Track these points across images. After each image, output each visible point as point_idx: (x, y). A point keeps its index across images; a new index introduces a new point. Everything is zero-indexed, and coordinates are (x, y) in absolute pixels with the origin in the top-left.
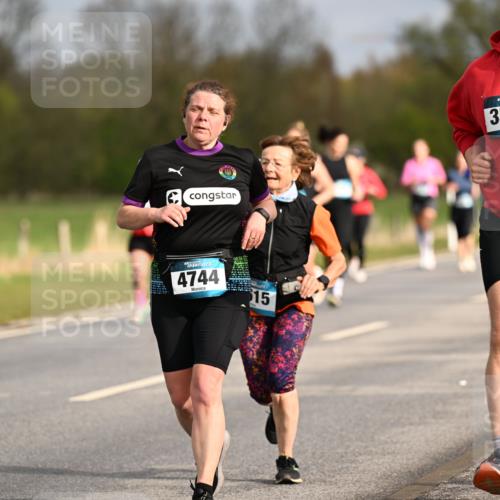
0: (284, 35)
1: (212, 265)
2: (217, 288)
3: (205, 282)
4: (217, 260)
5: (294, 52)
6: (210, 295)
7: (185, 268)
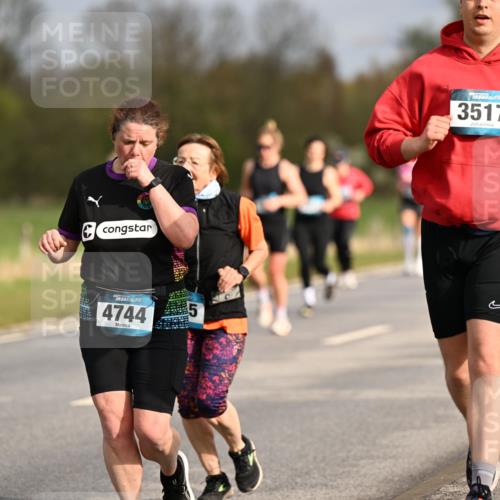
0: (286, 39)
5: (296, 57)
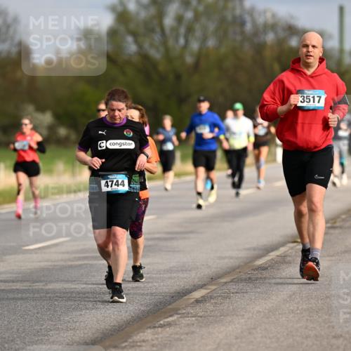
1: (122, 178)
2: (124, 188)
3: (118, 185)
4: (124, 176)
6: (120, 192)
7: (108, 178)
